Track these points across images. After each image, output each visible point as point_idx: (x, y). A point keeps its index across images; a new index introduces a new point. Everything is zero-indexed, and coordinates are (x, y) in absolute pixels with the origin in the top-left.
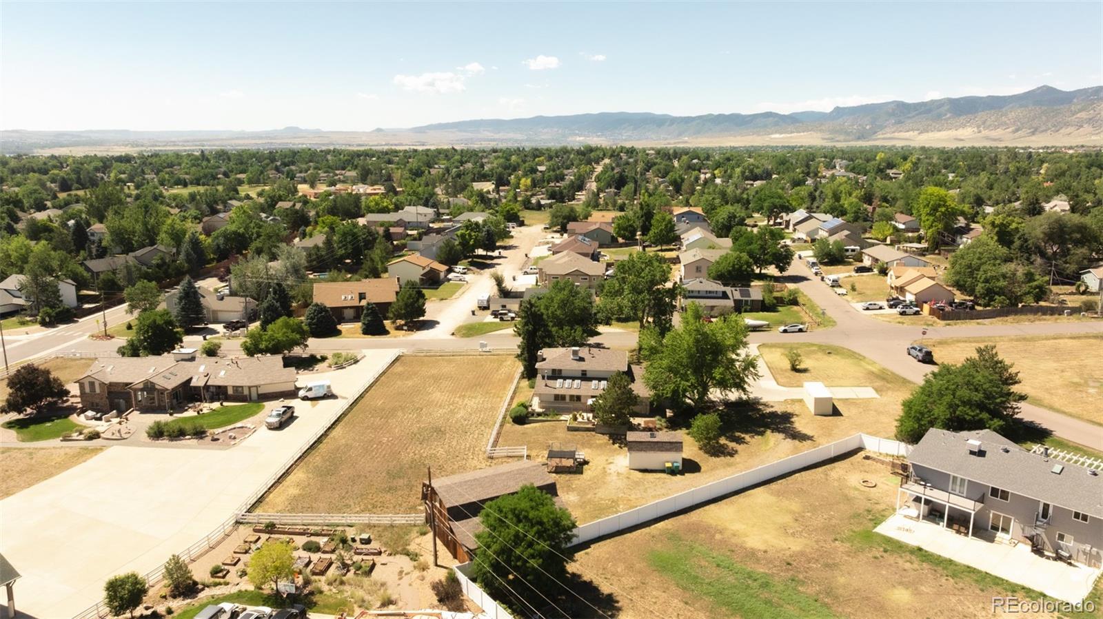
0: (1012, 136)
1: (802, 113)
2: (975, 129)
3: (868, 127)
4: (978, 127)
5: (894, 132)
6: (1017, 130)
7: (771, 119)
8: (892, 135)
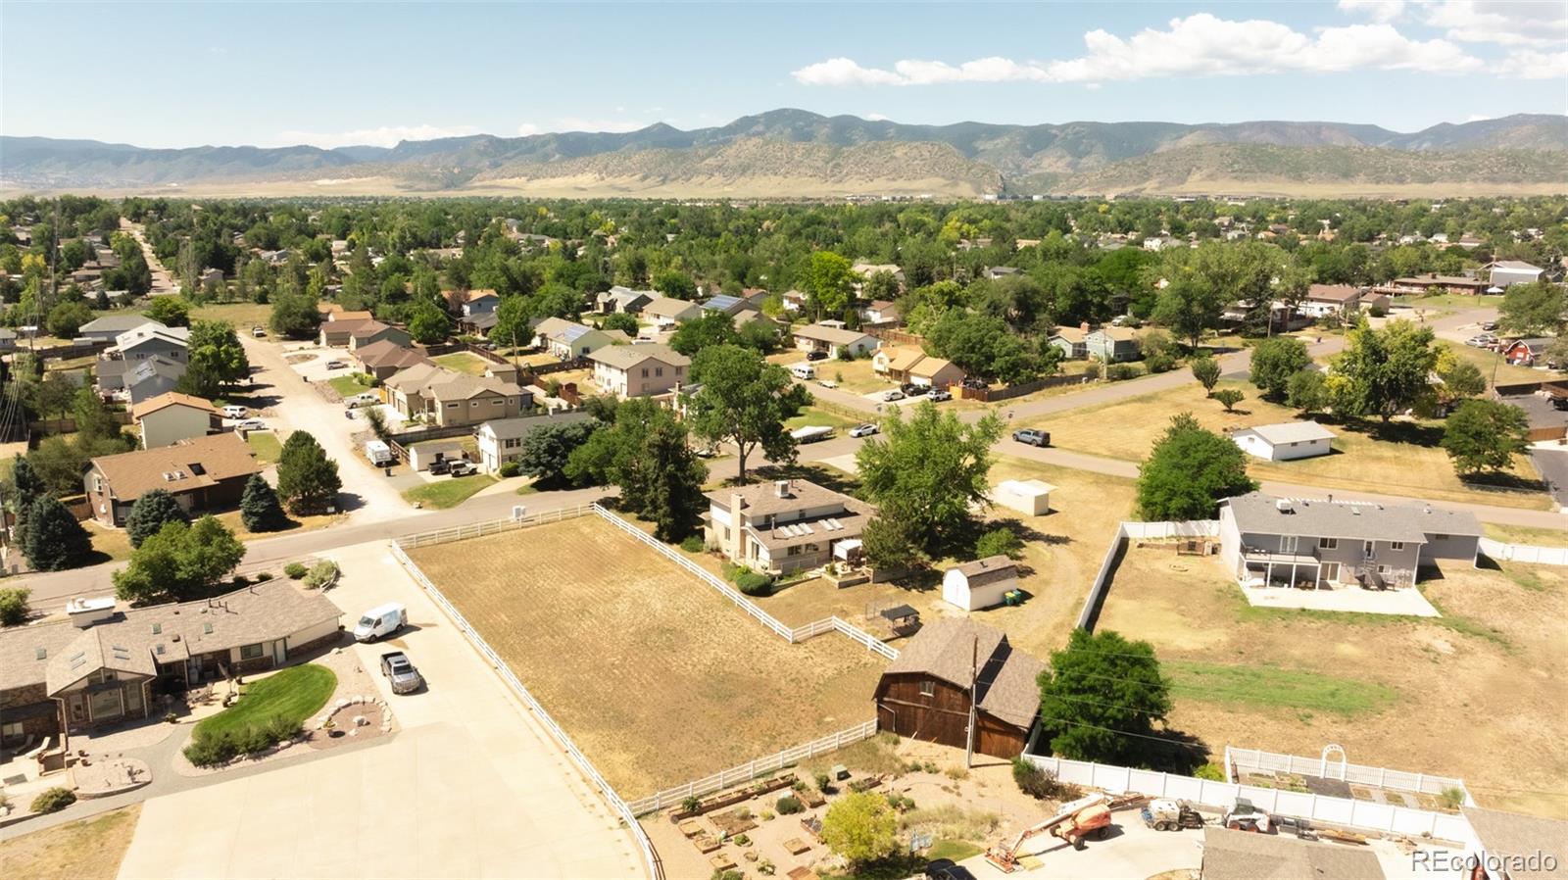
0: (640, 185)
1: (353, 148)
2: (597, 175)
3: (456, 171)
4: (600, 173)
5: (495, 178)
6: (644, 178)
7: (308, 156)
8: (492, 183)
